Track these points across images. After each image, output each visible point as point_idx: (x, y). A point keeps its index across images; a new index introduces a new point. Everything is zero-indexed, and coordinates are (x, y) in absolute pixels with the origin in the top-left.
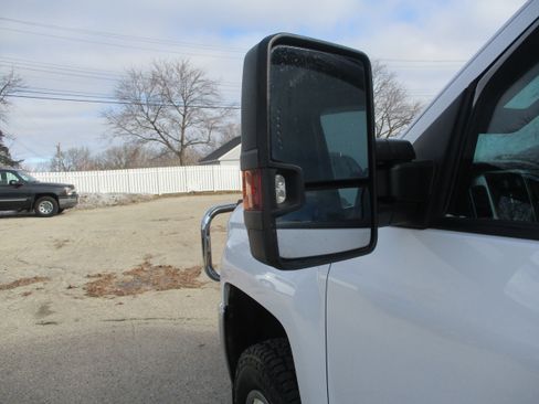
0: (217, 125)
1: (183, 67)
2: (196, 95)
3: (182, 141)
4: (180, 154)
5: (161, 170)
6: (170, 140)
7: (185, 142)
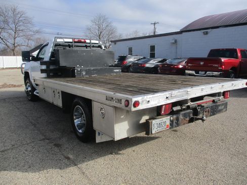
0: (32, 38)
1: (15, 10)
2: (21, 23)
3: (14, 44)
4: (13, 50)
5: (4, 57)
6: (8, 43)
7: (16, 45)
